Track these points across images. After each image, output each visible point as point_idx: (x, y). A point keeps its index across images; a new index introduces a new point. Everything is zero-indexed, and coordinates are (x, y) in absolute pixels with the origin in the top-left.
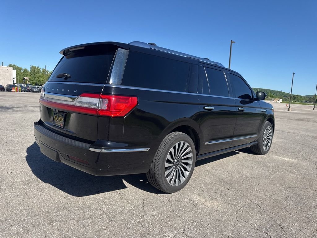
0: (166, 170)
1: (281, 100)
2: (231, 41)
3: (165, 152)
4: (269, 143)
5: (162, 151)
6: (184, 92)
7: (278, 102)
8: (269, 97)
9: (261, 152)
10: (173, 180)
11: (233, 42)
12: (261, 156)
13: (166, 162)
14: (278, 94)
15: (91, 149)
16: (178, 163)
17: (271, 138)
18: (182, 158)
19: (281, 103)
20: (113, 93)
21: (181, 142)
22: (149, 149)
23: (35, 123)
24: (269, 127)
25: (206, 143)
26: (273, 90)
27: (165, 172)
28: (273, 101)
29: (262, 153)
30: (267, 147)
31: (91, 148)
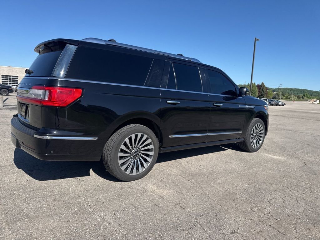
0: (120, 160)
1: (318, 100)
2: (255, 38)
3: (118, 142)
4: (261, 141)
5: (114, 141)
6: (143, 86)
7: (314, 103)
8: (305, 98)
9: (249, 150)
10: (129, 169)
11: (257, 40)
12: (249, 153)
13: (120, 152)
14: (316, 94)
15: (35, 136)
16: (136, 154)
17: (262, 135)
18: (142, 149)
19: (318, 103)
20: (59, 85)
21: (139, 133)
22: (97, 138)
23: (14, 115)
24: (259, 124)
25: (170, 137)
26: (311, 91)
27: (119, 161)
28: (309, 102)
29: (251, 150)
30: (258, 144)
31: (35, 134)
